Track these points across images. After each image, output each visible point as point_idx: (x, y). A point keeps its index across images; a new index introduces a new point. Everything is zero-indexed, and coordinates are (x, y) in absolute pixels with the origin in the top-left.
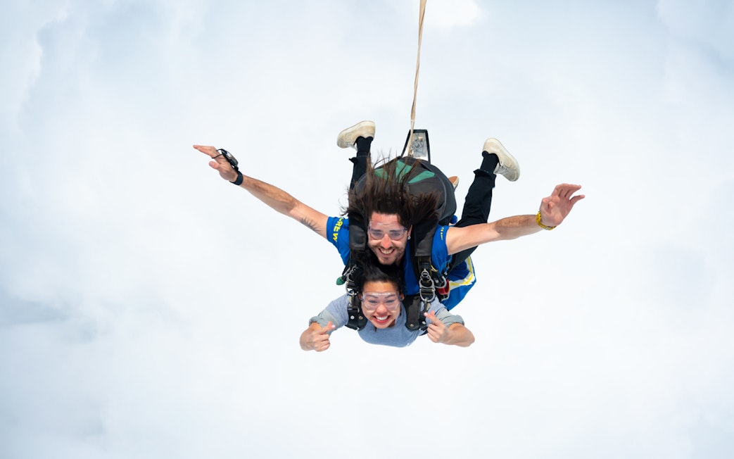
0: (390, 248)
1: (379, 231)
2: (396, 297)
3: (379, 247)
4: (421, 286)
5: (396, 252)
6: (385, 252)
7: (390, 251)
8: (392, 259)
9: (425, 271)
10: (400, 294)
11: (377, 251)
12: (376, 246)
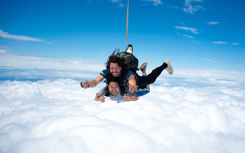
0: (116, 72)
1: (113, 68)
2: (118, 86)
3: (113, 72)
4: (125, 85)
5: (118, 73)
6: (115, 73)
7: (116, 73)
8: (117, 75)
9: (124, 80)
10: (119, 85)
11: (113, 73)
12: (112, 72)
